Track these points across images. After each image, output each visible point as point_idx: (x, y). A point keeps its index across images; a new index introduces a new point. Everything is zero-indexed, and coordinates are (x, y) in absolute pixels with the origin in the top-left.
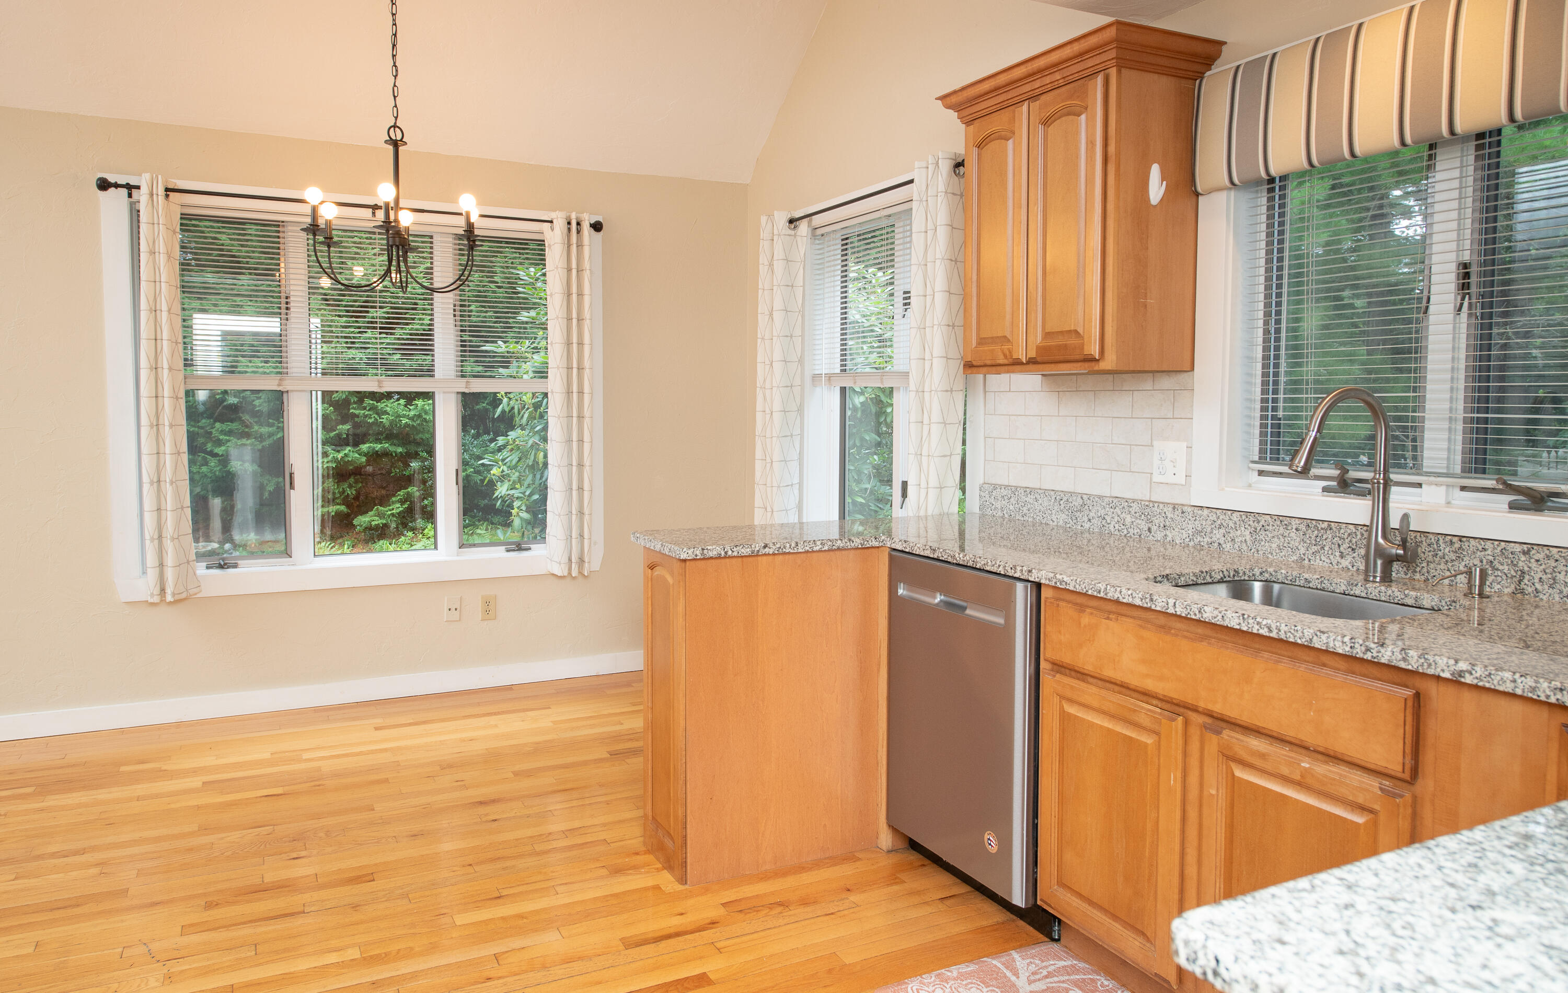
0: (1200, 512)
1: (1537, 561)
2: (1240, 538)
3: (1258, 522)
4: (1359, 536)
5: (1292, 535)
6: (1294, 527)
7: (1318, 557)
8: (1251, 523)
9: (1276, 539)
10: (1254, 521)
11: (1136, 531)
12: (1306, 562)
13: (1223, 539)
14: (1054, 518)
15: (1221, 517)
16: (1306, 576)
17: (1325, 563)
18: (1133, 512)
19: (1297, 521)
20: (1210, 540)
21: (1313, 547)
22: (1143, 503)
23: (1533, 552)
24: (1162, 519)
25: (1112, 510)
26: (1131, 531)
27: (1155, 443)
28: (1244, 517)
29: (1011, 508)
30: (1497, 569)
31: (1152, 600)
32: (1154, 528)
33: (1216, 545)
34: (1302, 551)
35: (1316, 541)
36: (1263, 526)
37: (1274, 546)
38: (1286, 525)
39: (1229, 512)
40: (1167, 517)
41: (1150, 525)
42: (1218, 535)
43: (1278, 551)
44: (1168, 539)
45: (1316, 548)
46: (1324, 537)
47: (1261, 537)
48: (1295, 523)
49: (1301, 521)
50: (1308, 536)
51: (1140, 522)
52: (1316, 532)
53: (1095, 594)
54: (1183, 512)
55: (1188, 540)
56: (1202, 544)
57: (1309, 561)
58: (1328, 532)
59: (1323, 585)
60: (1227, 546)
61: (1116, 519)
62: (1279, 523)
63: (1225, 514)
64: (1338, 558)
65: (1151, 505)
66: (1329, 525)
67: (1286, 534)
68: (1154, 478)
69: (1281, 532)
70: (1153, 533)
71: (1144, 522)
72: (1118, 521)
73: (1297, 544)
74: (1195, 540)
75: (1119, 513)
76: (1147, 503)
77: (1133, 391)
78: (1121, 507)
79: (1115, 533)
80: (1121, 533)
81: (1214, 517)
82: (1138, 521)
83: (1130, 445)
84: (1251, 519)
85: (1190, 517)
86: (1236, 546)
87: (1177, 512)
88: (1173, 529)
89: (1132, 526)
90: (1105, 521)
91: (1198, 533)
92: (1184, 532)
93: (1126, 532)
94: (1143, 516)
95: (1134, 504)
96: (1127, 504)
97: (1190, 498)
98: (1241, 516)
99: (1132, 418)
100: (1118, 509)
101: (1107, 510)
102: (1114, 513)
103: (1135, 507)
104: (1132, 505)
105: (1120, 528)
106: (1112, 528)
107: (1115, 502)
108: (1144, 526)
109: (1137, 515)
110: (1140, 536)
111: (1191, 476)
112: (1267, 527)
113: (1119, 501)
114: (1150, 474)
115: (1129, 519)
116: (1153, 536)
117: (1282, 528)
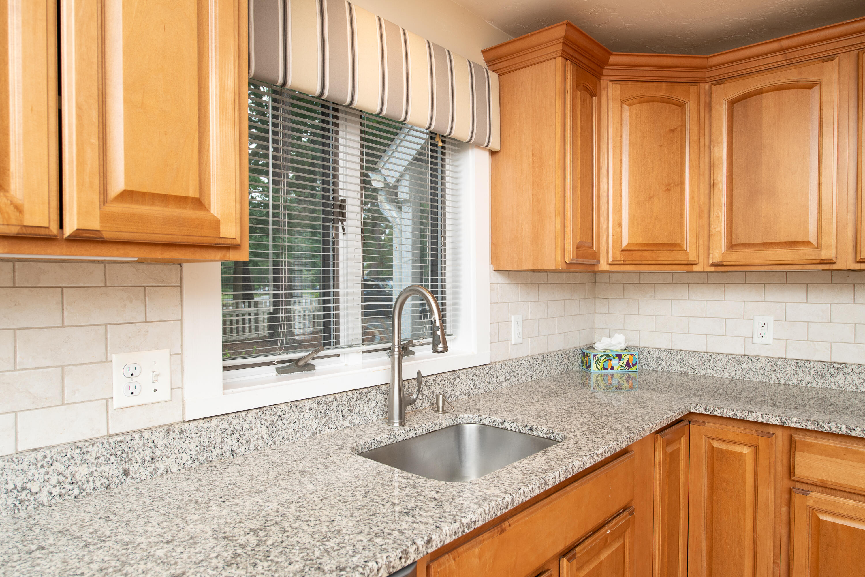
0: (207, 424)
1: (438, 383)
2: (256, 436)
3: (275, 414)
4: (355, 399)
5: (307, 415)
6: (308, 408)
7: (327, 427)
8: (268, 417)
9: (292, 424)
10: (270, 415)
11: (98, 484)
12: (318, 434)
13: (237, 444)
15: (234, 422)
16: (378, 439)
17: (332, 429)
18: (92, 459)
19: (310, 402)
20: (219, 452)
21: (324, 419)
22: (111, 440)
23: (437, 379)
24: (148, 452)
25: (43, 470)
26: (89, 487)
27: (114, 357)
30: (424, 395)
32: (133, 468)
33: (228, 454)
34: (315, 425)
35: (325, 413)
36: (280, 416)
37: (290, 431)
38: (300, 408)
39: (244, 414)
40: (156, 446)
41: (127, 466)
42: (231, 442)
43: (294, 435)
44: (159, 473)
45: (325, 420)
46: (331, 408)
47: (278, 427)
48: (308, 404)
50: (319, 412)
51: (106, 468)
52: (325, 406)
54: (181, 432)
55: (190, 462)
56: (211, 459)
57: (320, 432)
58: (334, 403)
59: (390, 440)
61: (54, 481)
62: (294, 408)
63: (238, 417)
64: (341, 422)
65: (128, 438)
66: (335, 397)
67: (301, 417)
68: (116, 404)
69: (296, 416)
70: (132, 474)
71: (114, 467)
72: (59, 482)
73: (310, 422)
74: (200, 458)
75: (61, 468)
76: (119, 439)
77: (62, 287)
78: (66, 458)
79: (53, 501)
80: (67, 497)
81: (226, 424)
82: (104, 468)
83: (62, 367)
84: (268, 413)
85: (193, 435)
86: (252, 446)
87: (172, 435)
88: (168, 457)
89: (91, 479)
90: (25, 493)
91: (205, 448)
92: (184, 455)
93: (76, 492)
94: (113, 458)
95: (95, 448)
96: (78, 451)
97: (184, 414)
98: (257, 414)
99: (63, 326)
100: (56, 464)
101: (30, 474)
102: (47, 473)
103: (96, 450)
104: (90, 449)
105: (63, 491)
106: (44, 497)
107: (49, 456)
108: (116, 470)
109: (102, 460)
110: (108, 487)
111: (182, 388)
112: (283, 416)
113: (62, 452)
114: (107, 400)
115: (83, 471)
116: (133, 478)
117: (297, 413)
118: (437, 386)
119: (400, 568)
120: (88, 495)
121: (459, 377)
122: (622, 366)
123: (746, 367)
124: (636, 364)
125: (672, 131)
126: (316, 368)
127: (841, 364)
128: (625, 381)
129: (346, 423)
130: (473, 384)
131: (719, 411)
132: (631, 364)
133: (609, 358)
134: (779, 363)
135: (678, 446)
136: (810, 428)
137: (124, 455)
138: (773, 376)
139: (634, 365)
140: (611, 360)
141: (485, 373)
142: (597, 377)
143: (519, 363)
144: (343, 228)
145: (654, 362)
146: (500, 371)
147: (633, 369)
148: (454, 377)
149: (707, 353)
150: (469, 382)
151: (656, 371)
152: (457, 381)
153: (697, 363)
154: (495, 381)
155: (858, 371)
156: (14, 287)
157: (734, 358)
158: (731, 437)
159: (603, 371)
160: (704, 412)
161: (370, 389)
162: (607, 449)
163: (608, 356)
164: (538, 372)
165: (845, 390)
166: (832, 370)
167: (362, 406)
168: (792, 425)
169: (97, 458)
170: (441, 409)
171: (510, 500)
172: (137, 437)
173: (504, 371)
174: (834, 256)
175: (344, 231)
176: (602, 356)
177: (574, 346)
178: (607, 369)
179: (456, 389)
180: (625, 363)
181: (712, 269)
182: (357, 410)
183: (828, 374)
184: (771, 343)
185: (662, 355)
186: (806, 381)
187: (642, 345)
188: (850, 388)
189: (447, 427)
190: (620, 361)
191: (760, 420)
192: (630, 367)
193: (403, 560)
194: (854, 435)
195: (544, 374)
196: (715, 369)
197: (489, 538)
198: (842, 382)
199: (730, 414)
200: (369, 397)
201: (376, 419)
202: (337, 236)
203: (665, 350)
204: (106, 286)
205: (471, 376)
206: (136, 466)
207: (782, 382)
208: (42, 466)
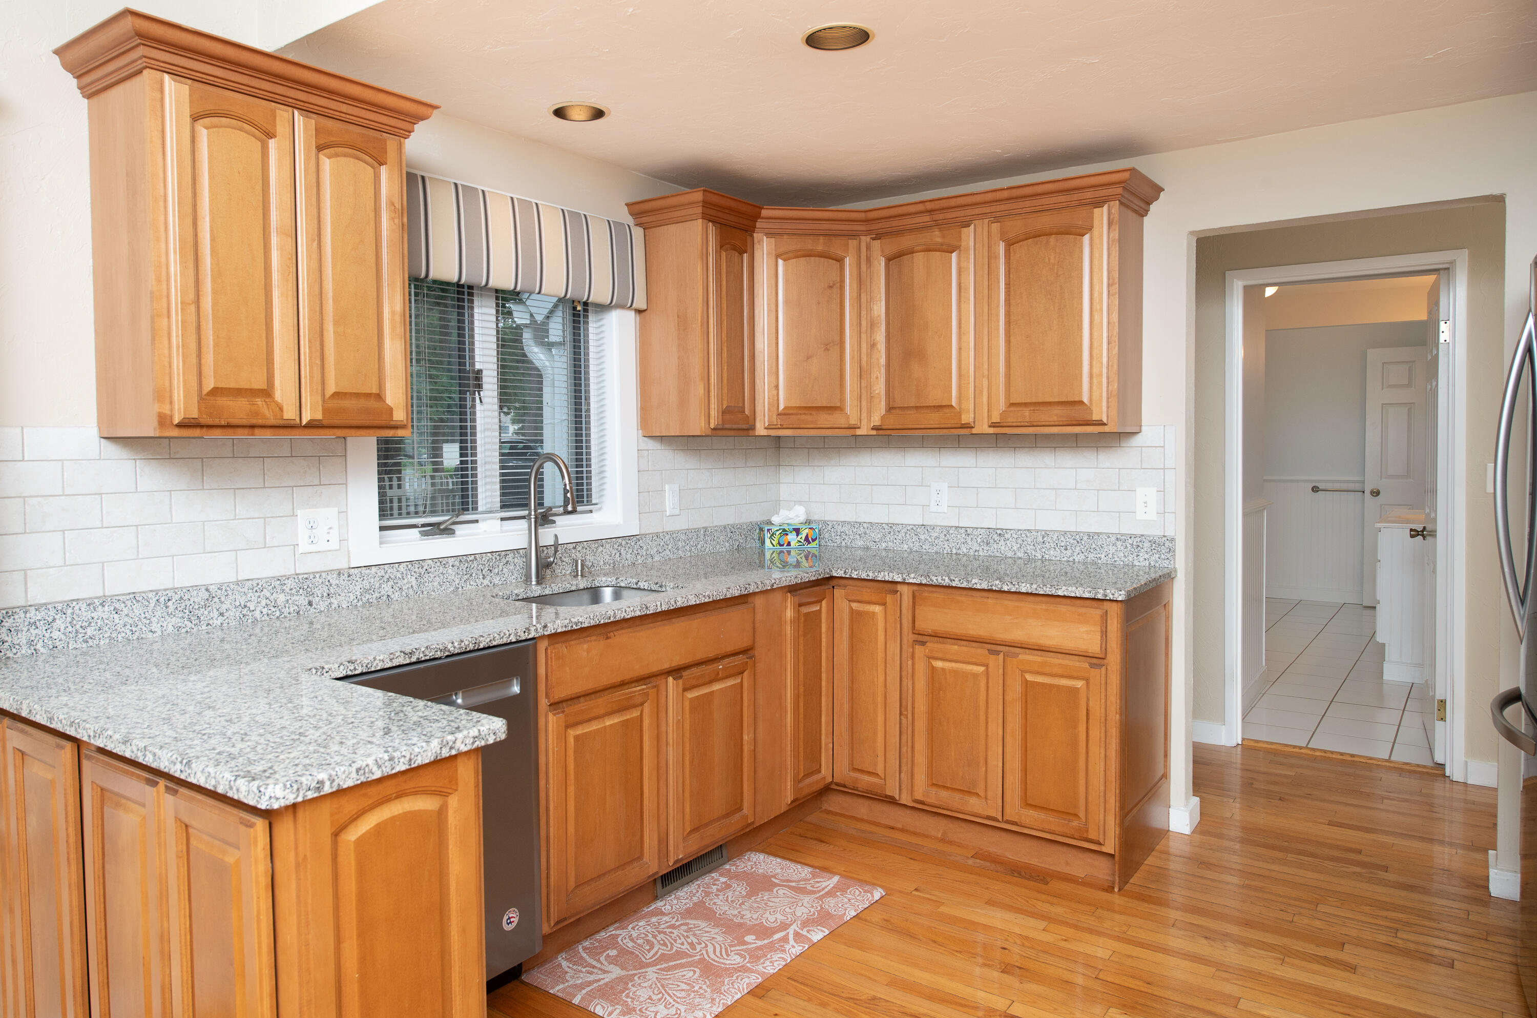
1: (579, 551)
2: (407, 586)
3: (422, 568)
4: (494, 560)
5: (450, 571)
7: (468, 583)
8: (416, 570)
9: (437, 578)
10: (419, 568)
11: (292, 610)
12: (460, 589)
13: (392, 590)
14: (155, 627)
15: (389, 571)
18: (287, 590)
19: (453, 559)
20: (378, 595)
21: (465, 576)
22: (300, 577)
24: (325, 589)
25: (257, 594)
26: (286, 611)
27: (299, 512)
28: (410, 566)
29: (56, 634)
30: (563, 561)
31: (647, 608)
32: (315, 600)
33: (385, 598)
34: (457, 581)
35: (467, 571)
36: (427, 570)
37: (436, 584)
39: (397, 565)
40: (331, 585)
41: (311, 598)
42: (387, 588)
43: (439, 587)
44: (333, 607)
46: (472, 567)
47: (425, 579)
48: (451, 561)
49: (455, 558)
50: (461, 569)
51: (297, 598)
52: (467, 565)
53: (607, 621)
54: (349, 576)
55: (356, 601)
56: (371, 600)
60: (396, 596)
61: (264, 603)
62: (438, 564)
64: (482, 580)
65: (312, 577)
67: (445, 572)
68: (301, 549)
69: (441, 571)
70: (314, 605)
71: (303, 597)
72: (266, 605)
73: (453, 577)
74: (363, 599)
75: (268, 594)
76: (306, 576)
77: (263, 457)
78: (271, 587)
79: (263, 619)
80: (272, 617)
81: (382, 573)
82: (295, 598)
83: (265, 518)
84: (417, 566)
85: (358, 579)
86: (404, 593)
87: (342, 577)
88: (339, 595)
89: (287, 605)
90: (246, 609)
91: (367, 591)
92: (351, 594)
93: (278, 613)
94: (301, 591)
95: (289, 581)
96: (279, 582)
97: (349, 561)
98: (407, 566)
99: (264, 487)
100: (265, 590)
101: (249, 596)
102: (259, 597)
103: (290, 583)
104: (286, 582)
105: (270, 612)
106: (257, 614)
107: (260, 584)
108: (303, 601)
109: (294, 591)
110: (298, 613)
111: (347, 540)
112: (430, 570)
113: (268, 582)
114: (294, 545)
115: (282, 598)
116: (315, 608)
117: (441, 568)
118: (578, 554)
119: (524, 638)
120: (285, 617)
121: (602, 546)
122: (800, 542)
123: (922, 537)
124: (816, 538)
125: (831, 287)
126: (456, 532)
127: (1002, 529)
128: (804, 558)
129: (486, 582)
130: (618, 554)
131: (856, 573)
132: (810, 539)
133: (785, 533)
134: (951, 532)
135: (818, 608)
136: (924, 582)
137: (309, 590)
138: (946, 546)
139: (814, 540)
140: (787, 534)
141: (633, 544)
142: (772, 554)
143: (674, 536)
144: (480, 398)
145: (838, 537)
146: (650, 543)
147: (813, 544)
148: (596, 545)
149: (887, 524)
150: (614, 552)
151: (840, 547)
152: (600, 550)
153: (879, 536)
154: (644, 554)
155: (1016, 536)
156: (234, 457)
157: (912, 529)
158: (866, 598)
159: (779, 547)
160: (843, 576)
161: (508, 552)
162: (715, 593)
163: (784, 530)
164: (699, 547)
165: (1006, 557)
166: (996, 537)
167: (500, 567)
168: (911, 581)
169: (291, 589)
170: (580, 574)
171: (612, 614)
172: (318, 576)
173: (656, 543)
174: (971, 420)
175: (481, 402)
176: (777, 530)
177: (749, 521)
178: (783, 545)
179: (599, 558)
180: (804, 538)
181: (874, 432)
182: (496, 571)
183: (992, 541)
184: (946, 511)
185: (845, 528)
186: (974, 549)
187: (827, 518)
188: (1010, 554)
189: (584, 589)
190: (797, 535)
191: (887, 578)
192: (809, 543)
193: (526, 634)
194: (954, 585)
195: (707, 550)
196: (895, 541)
197: (595, 640)
198: (1003, 548)
199: (864, 576)
200: (507, 559)
201: (514, 581)
202: (474, 406)
203: (849, 523)
204: (292, 456)
205: (616, 546)
206: (317, 599)
207: (954, 551)
208: (256, 591)
